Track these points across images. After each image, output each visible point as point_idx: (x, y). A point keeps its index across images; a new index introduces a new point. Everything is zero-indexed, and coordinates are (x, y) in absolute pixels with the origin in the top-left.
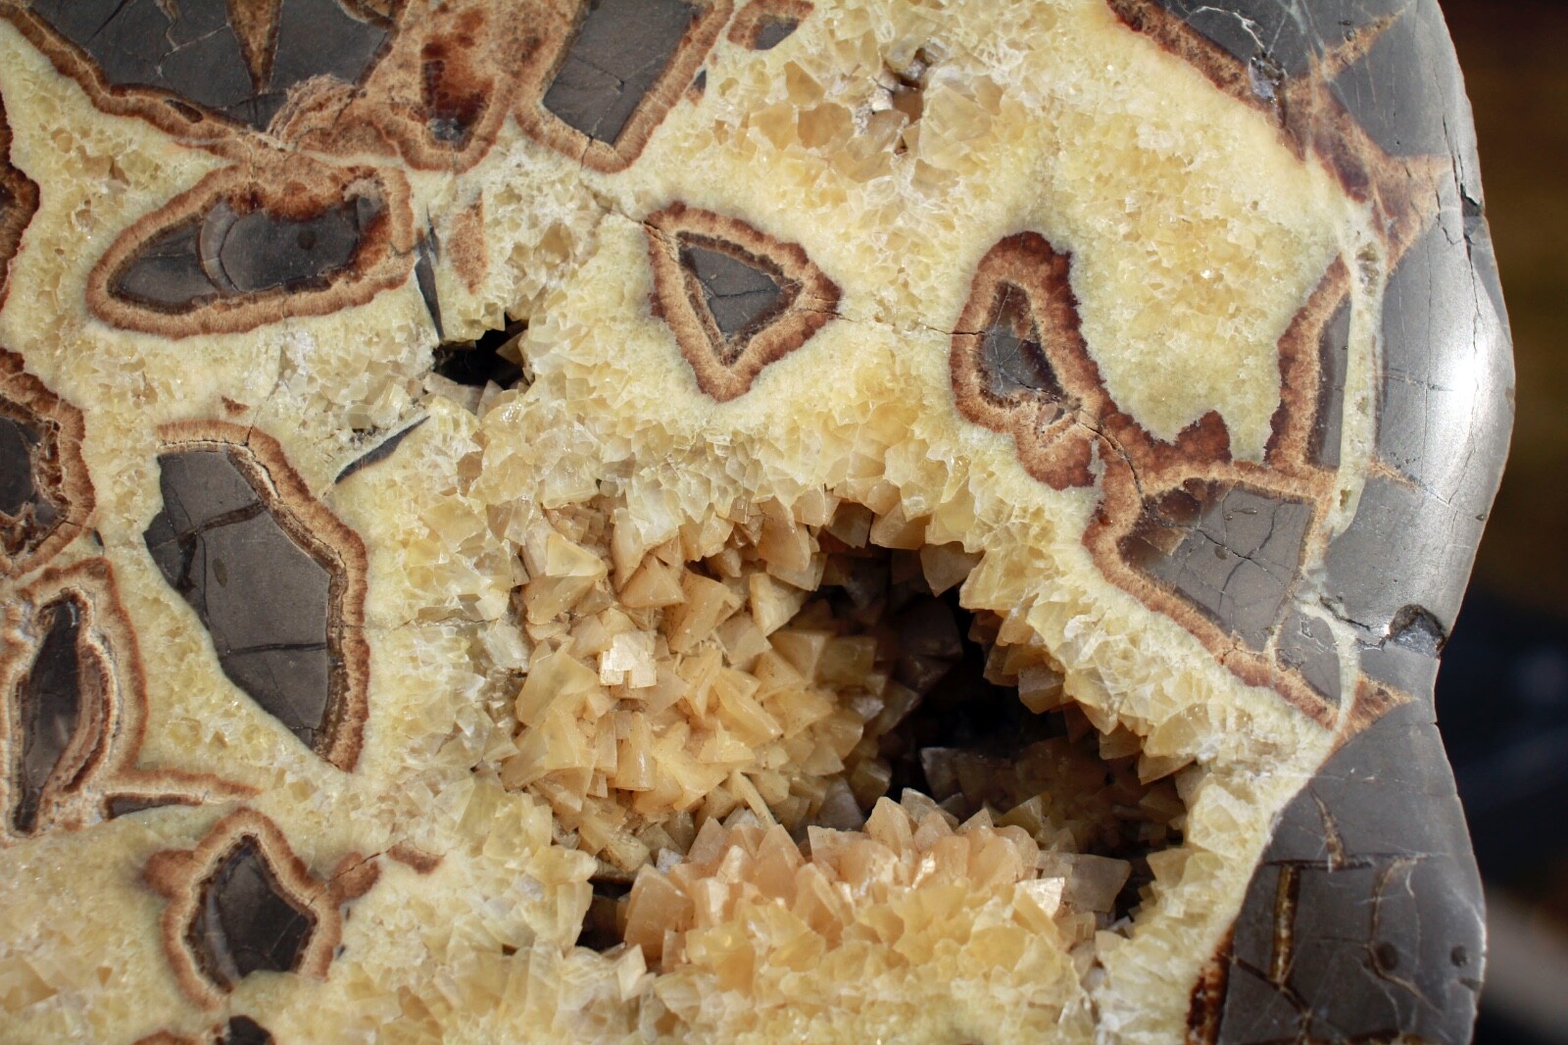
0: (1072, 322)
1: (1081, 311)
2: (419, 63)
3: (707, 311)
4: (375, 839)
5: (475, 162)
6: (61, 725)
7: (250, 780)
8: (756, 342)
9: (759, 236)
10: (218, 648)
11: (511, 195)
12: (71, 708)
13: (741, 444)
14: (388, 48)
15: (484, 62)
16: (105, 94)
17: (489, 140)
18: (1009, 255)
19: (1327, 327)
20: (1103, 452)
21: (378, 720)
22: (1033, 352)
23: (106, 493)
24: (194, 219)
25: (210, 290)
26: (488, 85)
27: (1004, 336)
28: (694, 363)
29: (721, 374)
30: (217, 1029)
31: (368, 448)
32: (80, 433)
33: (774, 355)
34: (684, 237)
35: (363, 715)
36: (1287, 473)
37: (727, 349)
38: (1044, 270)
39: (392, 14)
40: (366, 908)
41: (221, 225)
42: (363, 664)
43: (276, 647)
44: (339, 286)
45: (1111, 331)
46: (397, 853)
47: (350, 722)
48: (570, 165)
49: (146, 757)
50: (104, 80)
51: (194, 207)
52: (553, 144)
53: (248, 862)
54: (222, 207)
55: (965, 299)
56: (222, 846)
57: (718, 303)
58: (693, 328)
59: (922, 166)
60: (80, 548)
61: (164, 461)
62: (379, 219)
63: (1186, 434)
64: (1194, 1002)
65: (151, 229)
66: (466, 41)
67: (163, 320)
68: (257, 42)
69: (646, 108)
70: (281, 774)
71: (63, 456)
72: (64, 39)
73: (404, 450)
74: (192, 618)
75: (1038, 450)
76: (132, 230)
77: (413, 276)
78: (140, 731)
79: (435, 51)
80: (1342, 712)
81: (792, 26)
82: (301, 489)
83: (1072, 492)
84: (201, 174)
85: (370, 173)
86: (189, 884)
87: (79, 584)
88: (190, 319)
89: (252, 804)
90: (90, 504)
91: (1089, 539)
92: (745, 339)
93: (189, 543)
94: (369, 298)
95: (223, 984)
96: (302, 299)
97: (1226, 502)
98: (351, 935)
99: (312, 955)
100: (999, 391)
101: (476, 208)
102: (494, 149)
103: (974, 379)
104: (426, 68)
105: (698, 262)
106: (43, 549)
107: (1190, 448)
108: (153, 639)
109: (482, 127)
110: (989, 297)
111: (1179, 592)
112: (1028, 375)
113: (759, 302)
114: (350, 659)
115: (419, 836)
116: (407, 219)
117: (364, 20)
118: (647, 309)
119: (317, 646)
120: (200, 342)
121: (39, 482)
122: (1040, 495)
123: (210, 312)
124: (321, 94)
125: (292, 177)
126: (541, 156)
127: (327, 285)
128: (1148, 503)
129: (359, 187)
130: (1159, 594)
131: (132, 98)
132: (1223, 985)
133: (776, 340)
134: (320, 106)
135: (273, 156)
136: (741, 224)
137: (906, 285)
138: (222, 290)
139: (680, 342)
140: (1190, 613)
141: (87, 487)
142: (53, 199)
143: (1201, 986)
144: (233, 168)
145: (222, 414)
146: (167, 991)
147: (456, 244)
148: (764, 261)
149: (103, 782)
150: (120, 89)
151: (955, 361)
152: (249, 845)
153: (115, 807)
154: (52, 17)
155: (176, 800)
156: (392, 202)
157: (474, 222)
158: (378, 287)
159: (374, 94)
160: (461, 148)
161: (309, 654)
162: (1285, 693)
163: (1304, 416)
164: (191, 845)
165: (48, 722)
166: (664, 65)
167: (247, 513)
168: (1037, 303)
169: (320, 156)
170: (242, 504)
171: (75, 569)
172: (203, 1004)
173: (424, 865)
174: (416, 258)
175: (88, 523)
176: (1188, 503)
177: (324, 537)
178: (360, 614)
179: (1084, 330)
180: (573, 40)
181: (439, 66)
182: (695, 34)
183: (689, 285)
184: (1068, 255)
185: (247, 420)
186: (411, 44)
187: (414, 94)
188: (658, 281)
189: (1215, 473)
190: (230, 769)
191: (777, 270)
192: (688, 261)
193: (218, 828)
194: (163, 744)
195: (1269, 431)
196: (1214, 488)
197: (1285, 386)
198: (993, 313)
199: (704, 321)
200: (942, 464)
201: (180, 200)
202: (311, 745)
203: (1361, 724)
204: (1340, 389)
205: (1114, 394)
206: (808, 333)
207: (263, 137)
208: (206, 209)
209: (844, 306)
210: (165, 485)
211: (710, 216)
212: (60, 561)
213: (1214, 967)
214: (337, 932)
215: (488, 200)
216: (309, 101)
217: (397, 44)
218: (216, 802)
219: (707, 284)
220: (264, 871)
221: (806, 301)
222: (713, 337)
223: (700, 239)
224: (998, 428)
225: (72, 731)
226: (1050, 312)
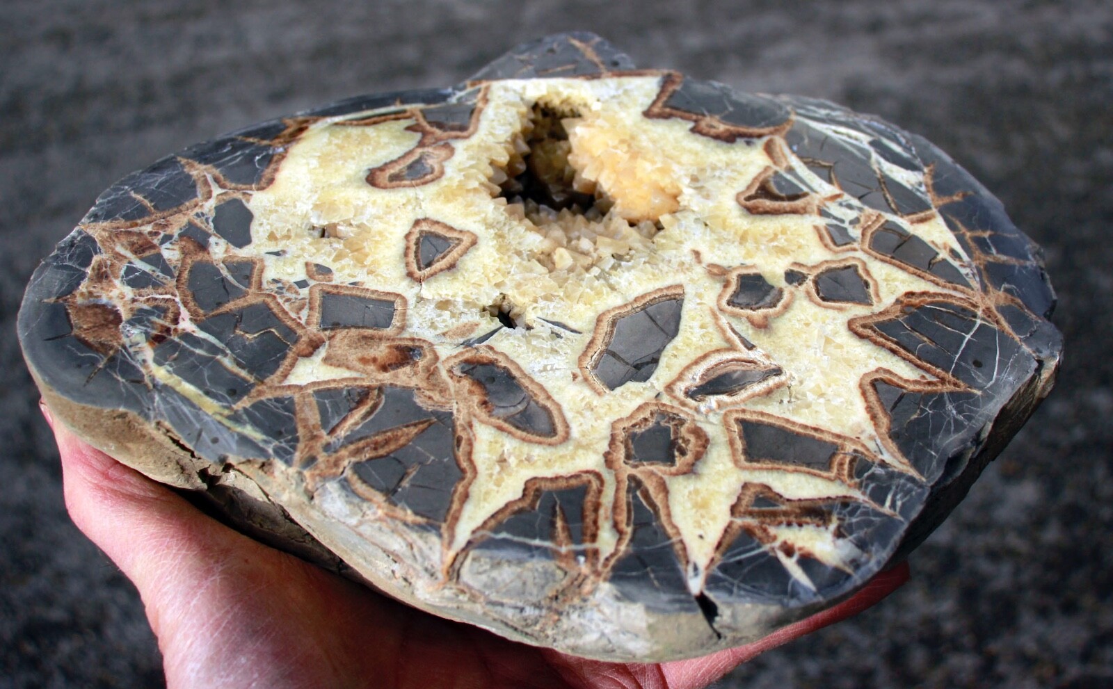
0: (392, 162)
1: (388, 161)
2: (392, 372)
3: (445, 252)
4: (699, 271)
5: (424, 341)
6: (735, 376)
7: (708, 312)
8: (449, 235)
9: (407, 248)
10: (670, 341)
11: (433, 325)
12: (726, 376)
13: (489, 226)
14: (391, 384)
15: (381, 351)
16: (469, 475)
17: (413, 340)
18: (377, 182)
20: (434, 143)
21: (659, 285)
22: (410, 167)
23: (639, 401)
24: (506, 420)
25: (532, 403)
26: (390, 347)
27: (408, 175)
28: (467, 249)
29: (467, 240)
30: (797, 287)
31: (562, 330)
32: (621, 420)
33: (451, 229)
34: (420, 269)
35: (661, 290)
36: (413, 114)
37: (457, 242)
38: (378, 173)
39: (375, 389)
40: (724, 263)
41: (502, 411)
42: (643, 297)
43: (656, 324)
44: (503, 363)
45: (391, 153)
46: (700, 262)
47: (665, 292)
48: (409, 312)
49: (725, 345)
50: (463, 479)
51: (501, 422)
52: (404, 320)
53: (736, 300)
54: (494, 413)
55: (400, 189)
56: (737, 310)
57: (440, 250)
58: (453, 255)
59: (355, 215)
60: (666, 399)
61: (612, 387)
62: (467, 362)
63: (416, 131)
64: (593, 79)
65: (519, 433)
66: (375, 360)
67: (555, 413)
68: (413, 431)
69: (374, 296)
70: (699, 304)
71: (634, 422)
72: (452, 502)
73: (556, 319)
74: (665, 353)
75: (444, 156)
76: (523, 440)
77: (484, 343)
78: (718, 351)
79: (384, 368)
81: (317, 265)
82: (592, 342)
83: (453, 145)
84: (483, 426)
85: (450, 371)
86: (758, 314)
87: (681, 395)
88: (548, 404)
89: (716, 308)
90: (647, 404)
91: (466, 138)
92: (450, 238)
93: (638, 367)
94: (502, 354)
95: (781, 292)
96: (515, 373)
97: (432, 120)
98: (736, 263)
99: (750, 271)
100: (430, 170)
101: (444, 334)
102: (415, 336)
103: (429, 177)
104: (393, 369)
105: (427, 261)
106: (675, 411)
107: (420, 130)
108: (683, 362)
109: (410, 344)
110: (395, 183)
111: (470, 118)
112: (419, 166)
113: (434, 241)
114: (644, 301)
115: (689, 259)
116: (462, 353)
117: (383, 397)
118: (454, 270)
119: (646, 312)
120: (556, 397)
121: (651, 424)
122: (459, 152)
123: (542, 399)
124: (424, 399)
125: (467, 395)
126: (411, 322)
127: (505, 368)
128: (445, 131)
129: (457, 372)
130: (474, 120)
131: (465, 464)
132: (584, 75)
133: (445, 230)
134: (430, 398)
135: (461, 405)
136: (406, 255)
137: (404, 205)
138: (529, 398)
139: (461, 256)
140: (475, 115)
141: (640, 408)
142: (528, 473)
143: (587, 79)
144: (475, 416)
145: (580, 378)
146: (797, 305)
147: (463, 334)
148: (417, 244)
149: (744, 354)
150: (463, 471)
151: (425, 183)
152: (729, 303)
153: (751, 347)
154: (443, 512)
155: (733, 330)
156: (457, 361)
157: (451, 333)
158: (496, 353)
159: (414, 382)
160: (422, 347)
161: (651, 314)
162: (486, 94)
163: (391, 117)
164: (744, 319)
165: (737, 381)
166: (352, 296)
167: (614, 354)
168: (391, 171)
169: (452, 390)
170: (611, 357)
171: (675, 397)
172: (792, 293)
173: (697, 253)
174: (476, 345)
175: (654, 402)
176: (439, 125)
177: (605, 327)
178: (626, 305)
179: (394, 158)
180: (357, 327)
181: (390, 365)
182: (335, 291)
183: (438, 261)
184: (370, 170)
185: (578, 371)
186: (386, 378)
187: (407, 369)
188: (442, 270)
189: (424, 124)
190: (709, 319)
191: (418, 239)
192: (429, 265)
193: (734, 315)
194: (718, 342)
195: (402, 120)
196: (430, 123)
197: (384, 121)
198: (402, 180)
199: (449, 252)
200: (464, 175)
201: (500, 429)
202: (683, 300)
203: (483, 81)
204: (378, 114)
205: (412, 147)
206: (437, 223)
207: (455, 412)
208: (499, 418)
209: (420, 217)
210: (621, 383)
211: (407, 264)
212: (676, 404)
213: (580, 78)
214: (739, 268)
215: (439, 332)
216: (430, 402)
217: (387, 382)
218: (724, 320)
219: (434, 255)
220: (736, 294)
221: (425, 227)
222: (454, 247)
223: (418, 263)
224: (442, 167)
225: (735, 372)
226: (393, 168)
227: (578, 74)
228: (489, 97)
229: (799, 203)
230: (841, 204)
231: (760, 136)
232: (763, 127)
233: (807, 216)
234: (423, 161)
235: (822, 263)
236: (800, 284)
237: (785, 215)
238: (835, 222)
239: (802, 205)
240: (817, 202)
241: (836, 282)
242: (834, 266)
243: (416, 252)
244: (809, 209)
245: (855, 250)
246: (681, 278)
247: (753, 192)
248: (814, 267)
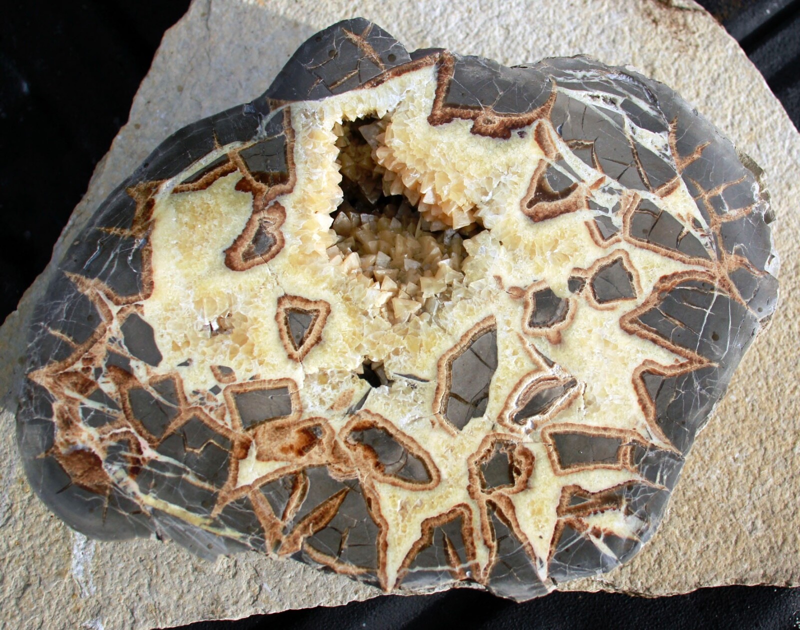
0: (240, 237)
1: (236, 237)
2: (307, 454)
3: (310, 327)
4: (504, 296)
5: (320, 418)
6: (544, 395)
7: (516, 338)
8: (308, 308)
9: (280, 330)
10: (493, 373)
11: (322, 402)
12: (538, 396)
13: (335, 290)
14: (310, 466)
15: (293, 438)
16: (384, 528)
17: (311, 419)
18: (235, 266)
19: (192, 182)
20: (266, 205)
21: (476, 320)
22: (255, 241)
23: (481, 436)
24: (395, 476)
25: (409, 456)
26: (299, 432)
27: (257, 250)
28: (325, 319)
29: (322, 309)
30: (578, 294)
31: (415, 381)
32: (472, 455)
33: (307, 301)
34: (296, 349)
35: (478, 324)
36: (236, 163)
37: (315, 314)
38: (232, 254)
39: (300, 472)
40: (521, 284)
41: (390, 468)
42: (466, 335)
43: (481, 360)
44: (380, 425)
45: (235, 227)
46: (502, 288)
47: (482, 326)
48: (301, 393)
49: (533, 367)
50: (381, 532)
51: (392, 479)
52: (299, 403)
53: (535, 321)
54: (386, 472)
55: (256, 267)
56: (537, 330)
57: (306, 325)
58: (317, 327)
59: (230, 305)
60: (500, 429)
61: (460, 427)
62: (355, 429)
63: (246, 191)
64: (377, 85)
65: (407, 484)
66: (291, 447)
67: (427, 461)
68: (337, 501)
69: (271, 386)
70: (509, 331)
71: (482, 454)
72: (379, 552)
73: (408, 372)
74: (492, 386)
75: (279, 220)
76: (412, 490)
77: (362, 408)
78: (529, 374)
79: (300, 453)
80: (283, 108)
81: (220, 367)
82: (438, 388)
83: (283, 204)
84: (382, 485)
85: (346, 442)
86: (551, 331)
87: (508, 421)
88: (421, 454)
89: (521, 332)
90: (487, 436)
91: (290, 191)
92: (309, 312)
93: (476, 404)
94: (378, 415)
95: (567, 302)
96: (392, 431)
97: (254, 170)
98: (529, 282)
99: (542, 287)
100: (271, 240)
101: (332, 408)
102: (313, 416)
103: (274, 249)
104: (307, 451)
105: (299, 340)
106: (507, 438)
107: (248, 187)
108: (505, 391)
109: (311, 424)
110: (250, 262)
111: (286, 162)
112: (262, 237)
113: (297, 316)
114: (468, 339)
115: (493, 285)
116: (349, 423)
117: (308, 478)
118: (322, 342)
119: (472, 350)
120: (424, 447)
121: (493, 454)
122: (290, 211)
123: (415, 451)
124: (335, 472)
125: (363, 461)
126: (305, 403)
127: (383, 428)
128: (270, 186)
129: (352, 442)
130: (290, 166)
131: (378, 520)
132: (369, 81)
133: (303, 304)
134: (340, 470)
135: (363, 471)
136: (281, 338)
137: (263, 284)
138: (406, 453)
139: (323, 327)
140: (289, 156)
141: (484, 441)
142: (421, 516)
143: (373, 86)
144: (374, 477)
145: (437, 425)
146: (581, 313)
147: (345, 404)
148: (286, 324)
149: (549, 372)
150: (379, 526)
151: (273, 256)
152: (531, 324)
153: (551, 364)
154: (375, 561)
155: (537, 351)
156: (348, 430)
157: (336, 405)
158: (373, 415)
159: (326, 458)
160: (320, 425)
161: (476, 350)
162: (289, 122)
163: (219, 170)
164: (543, 338)
165: (547, 398)
166: (256, 391)
167: (456, 396)
168: (242, 249)
169: (352, 459)
170: (455, 400)
171: (505, 426)
172: (576, 302)
173: (499, 279)
174: (357, 411)
175: (492, 433)
176: (262, 177)
177: (445, 372)
178: (456, 346)
179: (240, 233)
180: (270, 420)
181: (304, 448)
182: (241, 390)
183: (307, 337)
184: (224, 251)
185: (434, 418)
186: (304, 460)
187: (316, 448)
188: (312, 345)
189: (250, 177)
190: (518, 344)
191: (286, 318)
192: (301, 343)
193: (536, 336)
194: (528, 366)
195: (229, 175)
196: (253, 174)
197: (215, 179)
198: (254, 258)
199: (313, 326)
200: (301, 239)
201: (394, 484)
202: (496, 330)
203: (282, 101)
204: (205, 168)
205: (249, 214)
206: (295, 297)
207: (359, 478)
208: (390, 476)
209: (281, 294)
210: (466, 423)
211: (285, 347)
212: (507, 431)
213: (366, 87)
214: (532, 285)
215: (328, 406)
216: (341, 474)
217: (307, 464)
218: (528, 341)
219: (303, 332)
220: (534, 315)
221: (287, 305)
222: (315, 320)
223: (293, 344)
224: (281, 233)
225: (543, 391)
226: (242, 245)
227: (363, 82)
228: (294, 126)
229: (571, 198)
230: (604, 191)
231: (529, 123)
232: (531, 111)
233: (578, 211)
234: (264, 231)
235: (594, 264)
236: (581, 291)
237: (561, 216)
238: (601, 213)
239: (574, 200)
240: (584, 194)
241: (607, 280)
242: (604, 263)
243: (288, 333)
244: (579, 204)
245: (618, 241)
246: (492, 308)
247: (532, 196)
248: (590, 268)
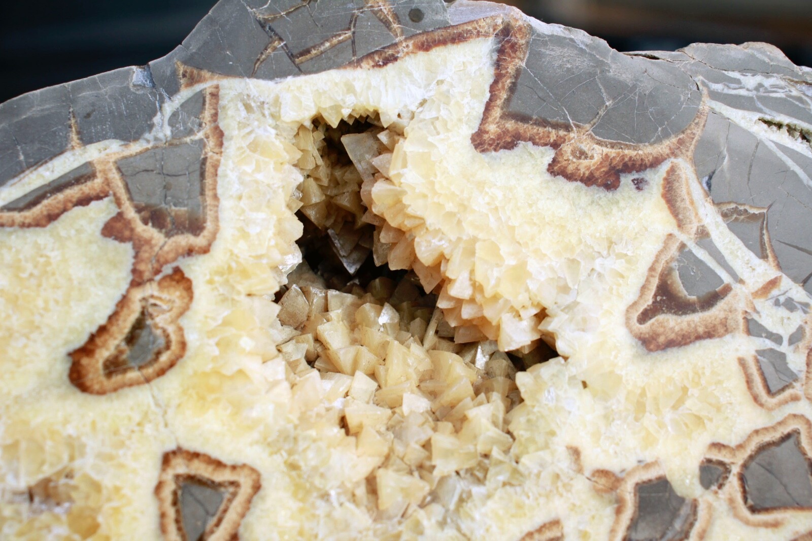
0: (102, 330)
1: (94, 329)
3: (219, 514)
4: (581, 485)
8: (220, 477)
9: (163, 515)
13: (272, 447)
18: (88, 383)
19: (21, 210)
20: (157, 272)
21: (528, 527)
22: (131, 339)
27: (133, 358)
28: (249, 501)
29: (245, 482)
30: (716, 493)
33: (218, 464)
36: (107, 182)
37: (231, 489)
38: (85, 361)
40: (614, 465)
45: (94, 308)
46: (580, 470)
53: (634, 537)
55: (127, 390)
57: (211, 510)
58: (231, 516)
59: (72, 459)
63: (121, 239)
64: (385, 64)
75: (178, 303)
80: (206, 86)
83: (187, 274)
91: (205, 250)
92: (220, 485)
95: (695, 506)
97: (142, 201)
98: (630, 463)
99: (651, 474)
100: (162, 342)
103: (164, 358)
105: (196, 537)
107: (127, 233)
110: (117, 379)
111: (202, 193)
112: (144, 333)
113: (197, 491)
115: (564, 464)
122: (200, 288)
128: (168, 235)
130: (209, 201)
132: (370, 55)
133: (210, 468)
136: (163, 529)
137: (139, 424)
139: (243, 516)
140: (208, 181)
143: (377, 65)
146: (717, 528)
148: (175, 503)
151: (162, 372)
162: (215, 116)
163: (74, 192)
168: (104, 353)
172: (710, 507)
173: (576, 453)
176: (155, 217)
179: (103, 321)
183: (212, 532)
184: (70, 354)
189: (131, 213)
191: (175, 493)
195: (94, 204)
196: (139, 210)
197: (65, 210)
198: (125, 371)
199: (225, 511)
200: (218, 344)
203: (206, 74)
204: (49, 184)
205: (125, 286)
206: (196, 455)
209: (172, 446)
213: (364, 64)
214: (634, 470)
219: (205, 523)
220: (633, 525)
221: (180, 467)
222: (230, 501)
224: (180, 329)
226: (104, 345)
227: (360, 54)
228: (222, 125)
229: (716, 312)
230: (777, 303)
231: (656, 163)
232: (659, 140)
233: (728, 337)
234: (149, 322)
235: (750, 437)
236: (720, 486)
237: (698, 344)
238: (769, 344)
239: (722, 315)
240: (741, 306)
241: (770, 471)
242: (767, 438)
243: (177, 521)
244: (731, 323)
245: (795, 399)
246: (557, 507)
247: (648, 301)
248: (740, 447)
